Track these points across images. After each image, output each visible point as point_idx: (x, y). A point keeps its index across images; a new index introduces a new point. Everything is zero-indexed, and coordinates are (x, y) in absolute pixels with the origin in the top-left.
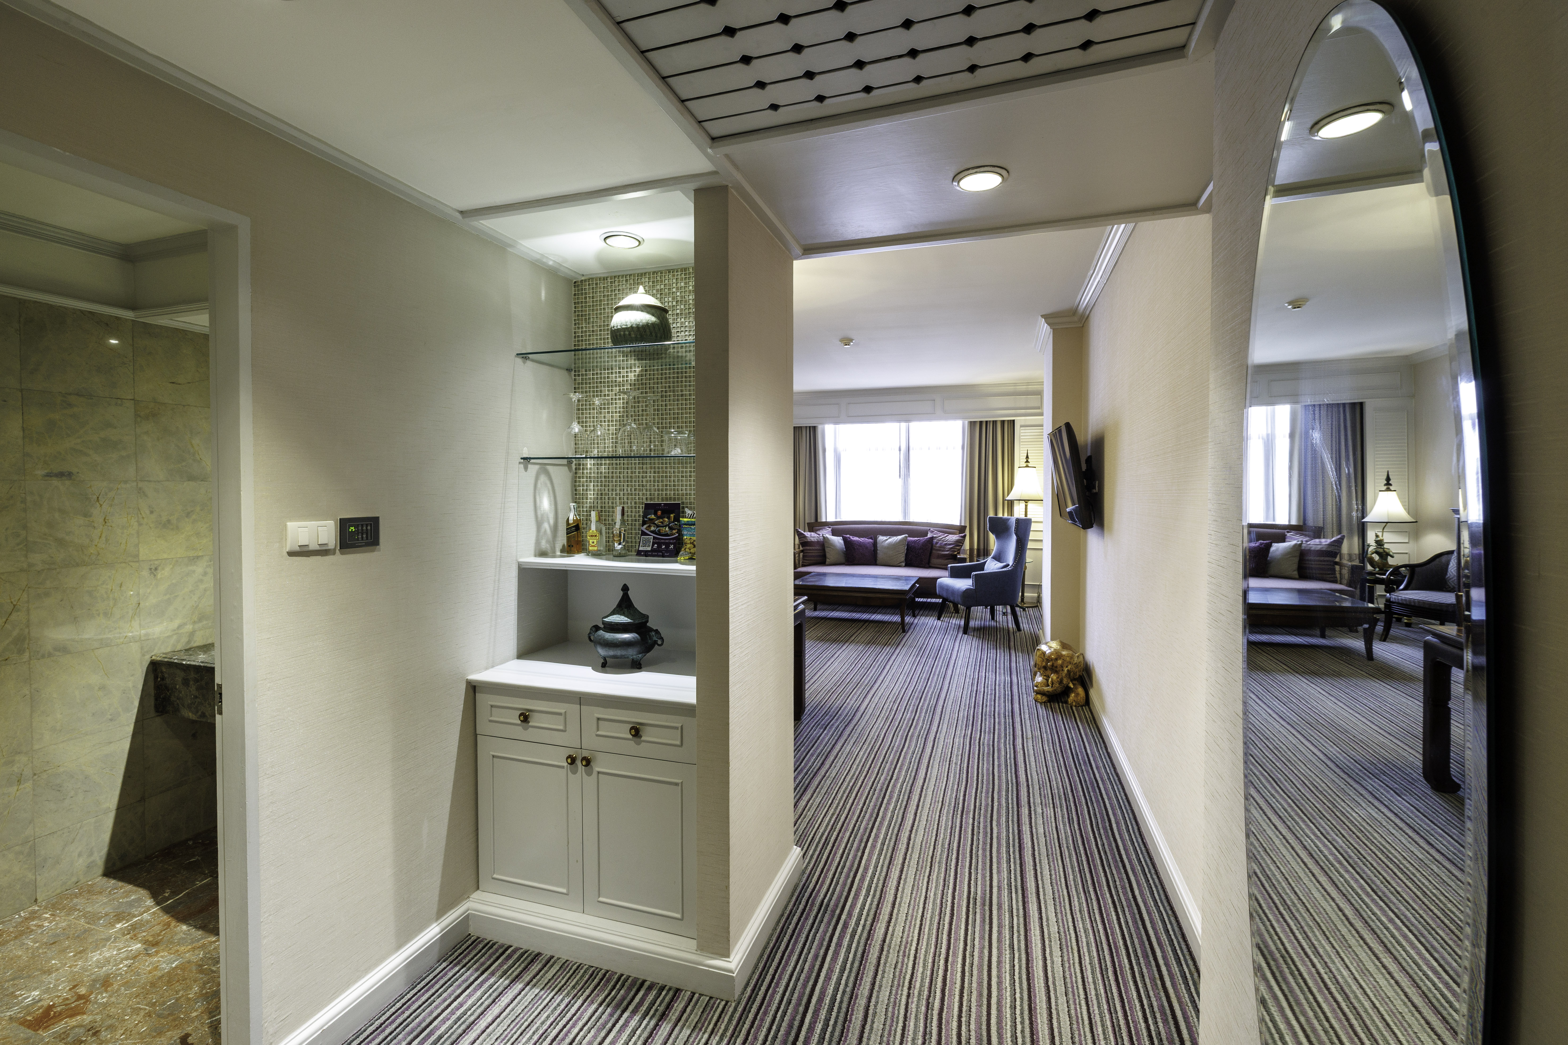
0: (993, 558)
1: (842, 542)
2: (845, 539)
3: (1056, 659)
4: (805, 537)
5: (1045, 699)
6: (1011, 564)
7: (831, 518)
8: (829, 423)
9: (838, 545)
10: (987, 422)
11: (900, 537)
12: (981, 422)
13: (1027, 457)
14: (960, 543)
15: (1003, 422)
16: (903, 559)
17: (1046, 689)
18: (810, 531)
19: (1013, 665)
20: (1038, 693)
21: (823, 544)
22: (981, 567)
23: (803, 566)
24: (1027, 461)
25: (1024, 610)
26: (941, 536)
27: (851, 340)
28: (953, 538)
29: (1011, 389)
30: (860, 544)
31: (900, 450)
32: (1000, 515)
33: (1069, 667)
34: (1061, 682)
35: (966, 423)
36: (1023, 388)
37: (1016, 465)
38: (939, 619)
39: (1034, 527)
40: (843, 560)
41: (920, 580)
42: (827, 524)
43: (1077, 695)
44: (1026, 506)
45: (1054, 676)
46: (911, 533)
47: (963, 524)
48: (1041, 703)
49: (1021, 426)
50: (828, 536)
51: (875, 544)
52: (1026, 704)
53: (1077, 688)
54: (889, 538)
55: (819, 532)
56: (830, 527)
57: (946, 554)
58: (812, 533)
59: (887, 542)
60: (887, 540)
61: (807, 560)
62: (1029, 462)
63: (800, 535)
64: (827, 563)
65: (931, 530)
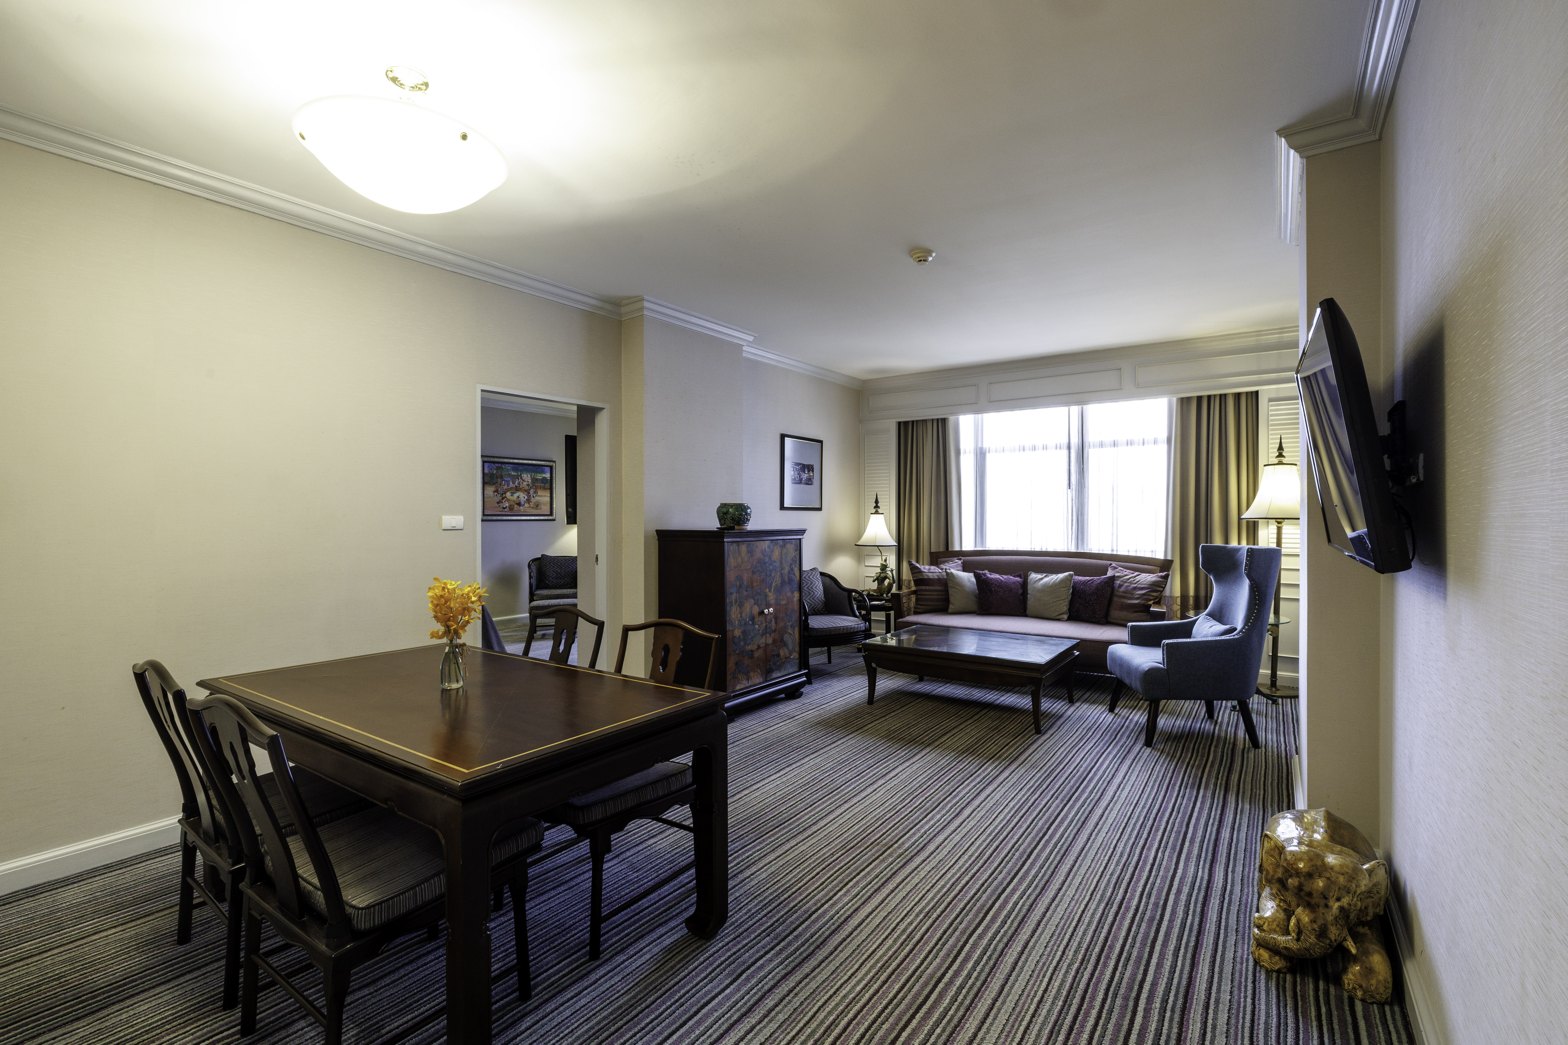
0: (1209, 615)
1: (973, 579)
2: (977, 576)
3: (1310, 875)
4: (920, 572)
5: (1278, 963)
6: (1239, 627)
7: (968, 545)
8: (965, 412)
9: (968, 584)
10: (1209, 397)
11: (1061, 576)
12: (1199, 398)
13: (1281, 448)
14: (1157, 588)
15: (1238, 396)
16: (1065, 609)
17: (1281, 939)
18: (931, 564)
19: (1225, 834)
20: (1261, 944)
21: (946, 583)
22: (1186, 630)
23: (916, 613)
24: (1280, 455)
25: (1275, 702)
26: (1129, 574)
27: (929, 252)
28: (1147, 578)
29: (1251, 341)
30: (1000, 584)
31: (1069, 448)
32: (1234, 544)
33: (1345, 901)
34: (1322, 933)
35: (1174, 400)
36: (1274, 338)
37: (1262, 461)
38: (1111, 710)
39: (1285, 563)
40: (974, 607)
41: (1082, 644)
42: (961, 554)
43: (1369, 971)
44: (1279, 530)
45: (1303, 915)
46: (1079, 570)
47: (1169, 558)
48: (1269, 972)
49: (1270, 400)
50: (953, 571)
51: (1024, 585)
52: (1228, 968)
53: (1366, 953)
54: (1046, 576)
55: (943, 566)
56: (960, 559)
57: (1135, 604)
58: (932, 567)
59: (1042, 582)
60: (1042, 579)
61: (921, 605)
62: (1284, 457)
63: (914, 569)
64: (950, 610)
65: (1114, 565)
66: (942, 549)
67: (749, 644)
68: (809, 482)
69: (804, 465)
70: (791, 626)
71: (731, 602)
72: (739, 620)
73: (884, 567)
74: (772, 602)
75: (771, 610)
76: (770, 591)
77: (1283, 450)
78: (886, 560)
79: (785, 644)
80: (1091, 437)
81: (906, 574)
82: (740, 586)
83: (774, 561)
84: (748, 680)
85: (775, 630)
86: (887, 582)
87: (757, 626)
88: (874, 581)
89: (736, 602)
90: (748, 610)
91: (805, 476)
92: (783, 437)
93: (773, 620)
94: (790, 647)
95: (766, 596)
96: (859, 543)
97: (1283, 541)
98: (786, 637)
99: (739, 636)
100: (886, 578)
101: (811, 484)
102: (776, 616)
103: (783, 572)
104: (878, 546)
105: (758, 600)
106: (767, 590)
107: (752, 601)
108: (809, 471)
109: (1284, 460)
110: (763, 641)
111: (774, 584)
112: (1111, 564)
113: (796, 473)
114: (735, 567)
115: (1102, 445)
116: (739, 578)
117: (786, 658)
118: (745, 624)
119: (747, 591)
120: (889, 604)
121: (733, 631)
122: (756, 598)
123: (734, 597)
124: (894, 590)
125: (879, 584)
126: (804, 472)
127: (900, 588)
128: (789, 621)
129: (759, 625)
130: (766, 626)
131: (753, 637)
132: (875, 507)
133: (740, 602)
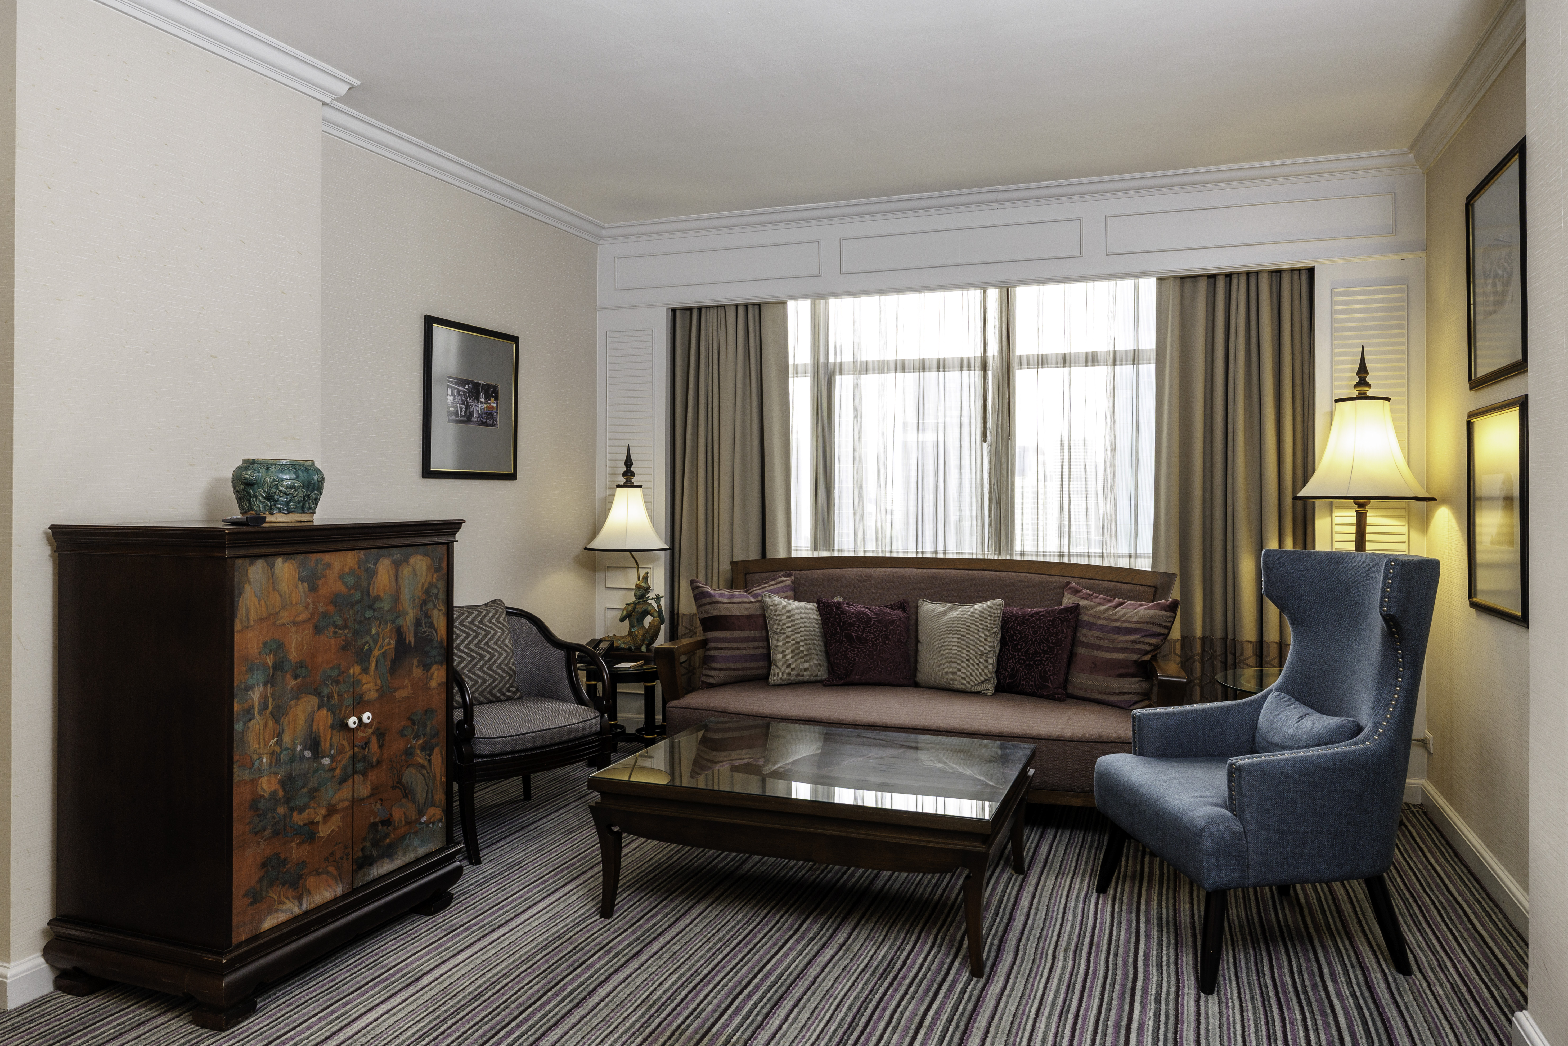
0: (1284, 690)
1: (815, 615)
2: (823, 609)
4: (714, 601)
6: (1368, 723)
9: (804, 625)
10: (1229, 277)
11: (983, 606)
12: (1211, 277)
13: (1363, 370)
14: (1157, 630)
16: (990, 671)
18: (735, 586)
21: (762, 624)
22: (1244, 721)
24: (1362, 383)
26: (1099, 603)
28: (1135, 611)
30: (868, 623)
31: (984, 365)
37: (1322, 393)
38: (1103, 888)
40: (819, 670)
42: (789, 564)
44: (1361, 518)
46: (1017, 593)
47: (1161, 568)
49: (1335, 285)
50: (775, 599)
51: (912, 624)
54: (951, 609)
55: (757, 590)
56: (789, 575)
57: (1119, 660)
58: (737, 593)
59: (945, 619)
60: (945, 613)
61: (715, 669)
62: (1369, 385)
63: (699, 596)
64: (772, 679)
65: (1073, 584)
66: (754, 555)
67: (301, 810)
68: (488, 419)
69: (476, 385)
70: (423, 748)
71: (249, 711)
72: (273, 753)
73: (642, 592)
74: (373, 695)
75: (367, 717)
76: (365, 670)
77: (1367, 372)
78: (646, 578)
79: (407, 793)
80: (1022, 347)
81: (687, 605)
82: (278, 667)
83: (378, 598)
84: (300, 898)
85: (379, 762)
86: (648, 620)
87: (326, 761)
88: (622, 620)
89: (264, 705)
90: (301, 722)
91: (478, 408)
92: (430, 322)
93: (374, 739)
94: (420, 794)
95: (356, 683)
96: (594, 545)
97: (1368, 537)
98: (411, 776)
99: (274, 793)
100: (646, 613)
101: (493, 425)
102: (380, 732)
103: (400, 621)
104: (630, 551)
105: (331, 696)
106: (358, 669)
107: (314, 700)
108: (488, 397)
109: (1370, 392)
110: (345, 792)
111: (376, 652)
112: (1068, 583)
113: (459, 399)
114: (262, 620)
115: (1042, 361)
116: (277, 647)
117: (408, 823)
118: (292, 760)
119: (296, 677)
120: (651, 667)
121: (254, 782)
122: (326, 691)
123: (256, 696)
124: (661, 641)
125: (632, 626)
126: (477, 399)
127: (673, 635)
128: (417, 737)
129: (333, 758)
130: (353, 757)
131: (316, 790)
132: (624, 474)
133: (277, 707)
